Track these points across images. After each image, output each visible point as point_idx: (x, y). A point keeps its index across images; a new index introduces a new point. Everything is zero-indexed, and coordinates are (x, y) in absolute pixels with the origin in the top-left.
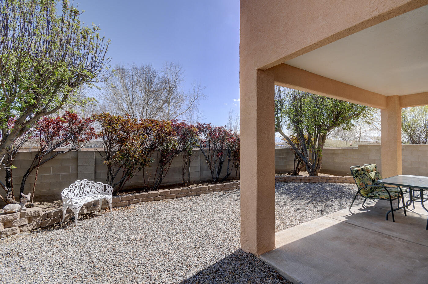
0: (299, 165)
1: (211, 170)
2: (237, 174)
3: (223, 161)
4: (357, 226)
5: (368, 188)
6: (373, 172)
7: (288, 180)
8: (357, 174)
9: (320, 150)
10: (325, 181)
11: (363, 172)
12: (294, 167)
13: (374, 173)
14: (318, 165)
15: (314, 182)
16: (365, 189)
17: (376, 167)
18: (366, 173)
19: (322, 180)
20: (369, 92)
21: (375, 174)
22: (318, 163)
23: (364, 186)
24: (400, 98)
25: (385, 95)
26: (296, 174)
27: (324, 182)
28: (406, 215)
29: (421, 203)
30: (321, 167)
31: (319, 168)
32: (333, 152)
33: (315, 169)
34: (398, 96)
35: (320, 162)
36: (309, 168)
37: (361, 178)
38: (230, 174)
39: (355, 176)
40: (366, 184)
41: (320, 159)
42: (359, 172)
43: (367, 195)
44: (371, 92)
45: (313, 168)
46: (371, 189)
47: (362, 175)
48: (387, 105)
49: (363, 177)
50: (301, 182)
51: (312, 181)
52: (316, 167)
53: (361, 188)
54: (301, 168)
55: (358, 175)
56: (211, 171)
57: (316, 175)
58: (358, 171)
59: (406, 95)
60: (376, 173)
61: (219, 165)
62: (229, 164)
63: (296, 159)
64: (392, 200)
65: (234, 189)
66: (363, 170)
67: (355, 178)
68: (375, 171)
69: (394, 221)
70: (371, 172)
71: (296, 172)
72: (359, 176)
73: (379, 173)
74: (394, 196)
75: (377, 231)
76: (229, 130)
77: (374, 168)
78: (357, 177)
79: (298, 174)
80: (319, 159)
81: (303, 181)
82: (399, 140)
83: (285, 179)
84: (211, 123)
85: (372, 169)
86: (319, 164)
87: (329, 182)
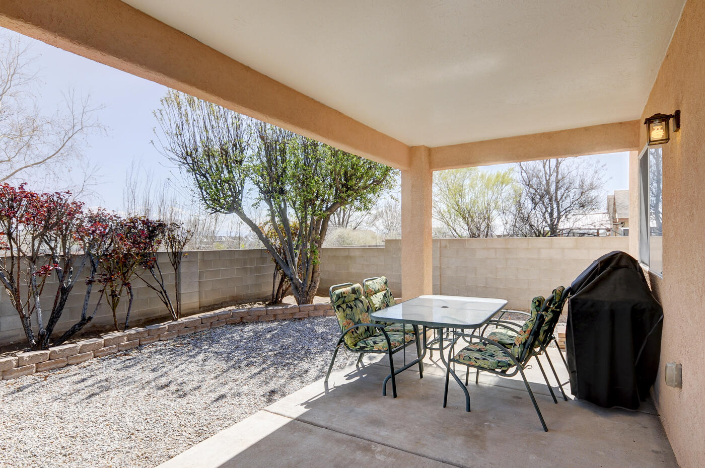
0: (284, 284)
1: (20, 312)
2: (114, 316)
3: (70, 287)
4: (317, 426)
5: (361, 330)
6: (378, 294)
7: (248, 317)
8: (340, 302)
9: (314, 252)
10: (321, 313)
11: (354, 296)
12: (274, 288)
13: (380, 295)
14: (312, 281)
15: (301, 317)
16: (354, 333)
17: (386, 283)
18: (363, 297)
19: (317, 313)
20: (374, 131)
21: (382, 297)
22: (312, 277)
23: (352, 325)
24: (429, 151)
25: (407, 144)
26: (275, 300)
27: (319, 317)
28: (421, 377)
29: (439, 351)
30: (318, 284)
31: (315, 287)
32: (347, 254)
33: (307, 289)
34: (427, 147)
35: (316, 274)
36: (296, 288)
37: (348, 311)
38: (90, 318)
39: (336, 307)
40: (357, 320)
41: (317, 269)
42: (345, 297)
43: (355, 345)
44: (377, 131)
45: (302, 288)
46: (368, 329)
47: (352, 304)
48: (410, 163)
49: (353, 306)
50: (275, 320)
51: (297, 316)
52: (309, 285)
53: (346, 330)
54: (287, 289)
55: (344, 303)
56: (23, 317)
57: (308, 301)
58: (344, 295)
59: (438, 148)
60: (385, 296)
61: (57, 297)
62: (89, 293)
63: (278, 270)
64: (394, 352)
65: (86, 358)
66: (354, 291)
67: (337, 310)
68: (385, 292)
69: (395, 396)
70: (375, 293)
71: (277, 299)
72: (344, 306)
73: (391, 295)
74: (398, 341)
75: (351, 432)
76: (73, 203)
77: (383, 284)
78: (340, 309)
79: (281, 301)
80: (313, 269)
81: (280, 317)
82: (427, 230)
83: (242, 318)
84: (26, 184)
85: (377, 287)
86: (314, 279)
87: (328, 316)
